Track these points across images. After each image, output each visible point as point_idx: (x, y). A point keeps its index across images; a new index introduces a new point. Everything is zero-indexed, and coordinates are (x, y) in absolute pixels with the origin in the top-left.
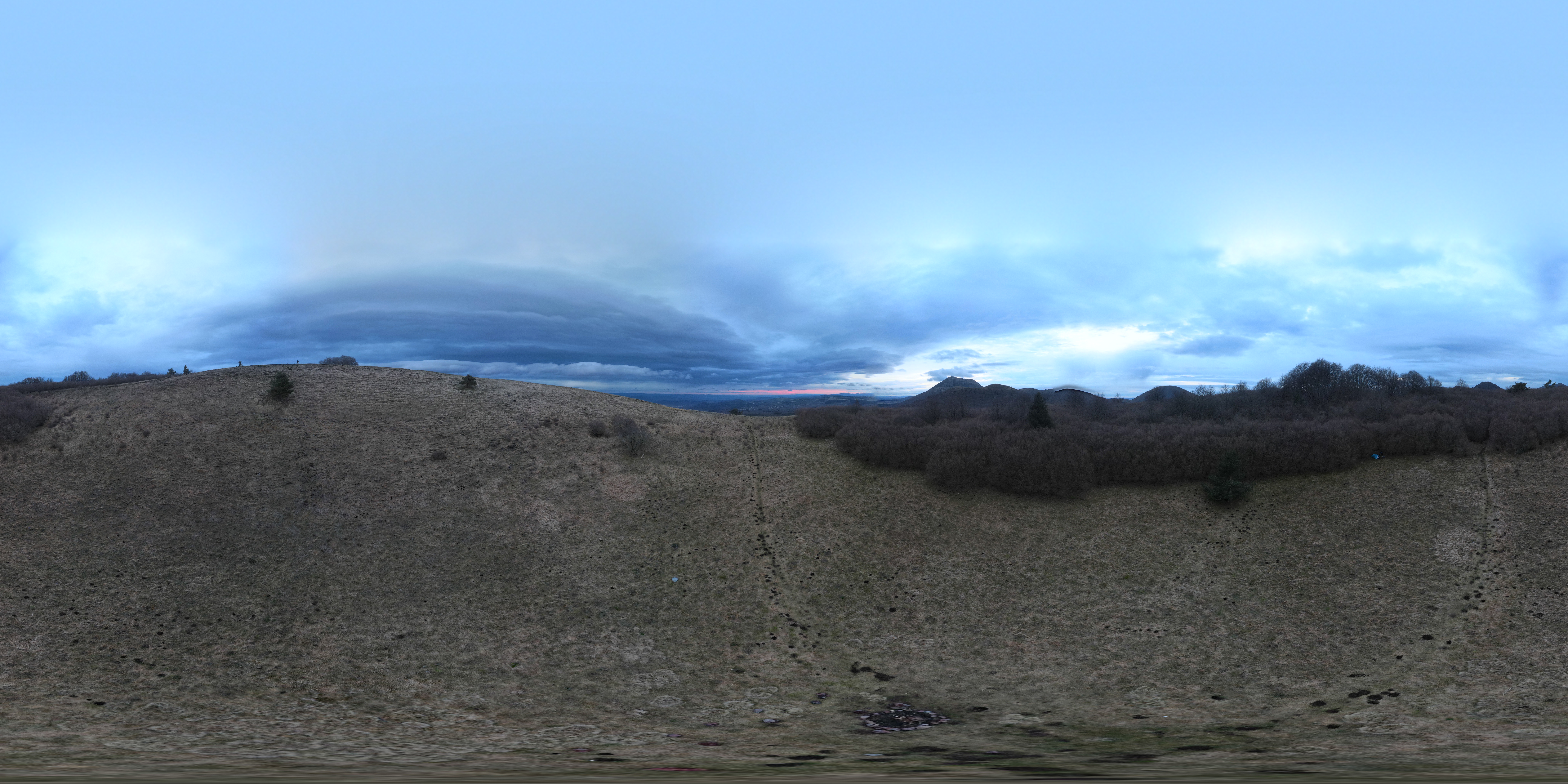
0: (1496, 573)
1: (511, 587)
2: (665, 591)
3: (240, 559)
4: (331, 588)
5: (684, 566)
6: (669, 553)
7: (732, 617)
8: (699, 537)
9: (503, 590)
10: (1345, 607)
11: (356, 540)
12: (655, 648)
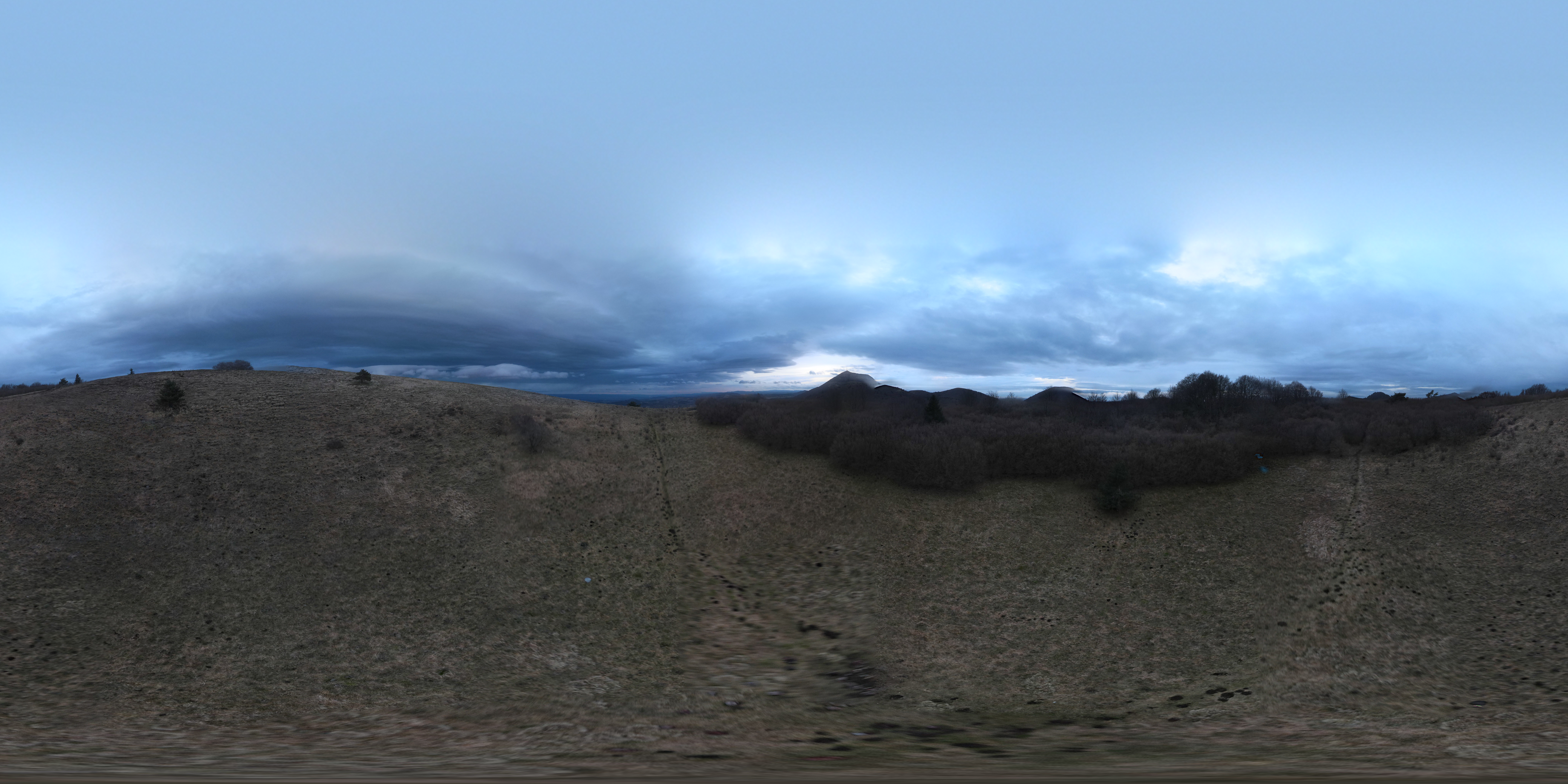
0: (1361, 570)
1: (423, 586)
2: (580, 593)
3: (126, 574)
4: (227, 605)
5: (595, 565)
6: (579, 552)
7: (655, 617)
8: (608, 534)
9: (414, 589)
10: (1222, 611)
11: (253, 553)
12: (581, 653)
